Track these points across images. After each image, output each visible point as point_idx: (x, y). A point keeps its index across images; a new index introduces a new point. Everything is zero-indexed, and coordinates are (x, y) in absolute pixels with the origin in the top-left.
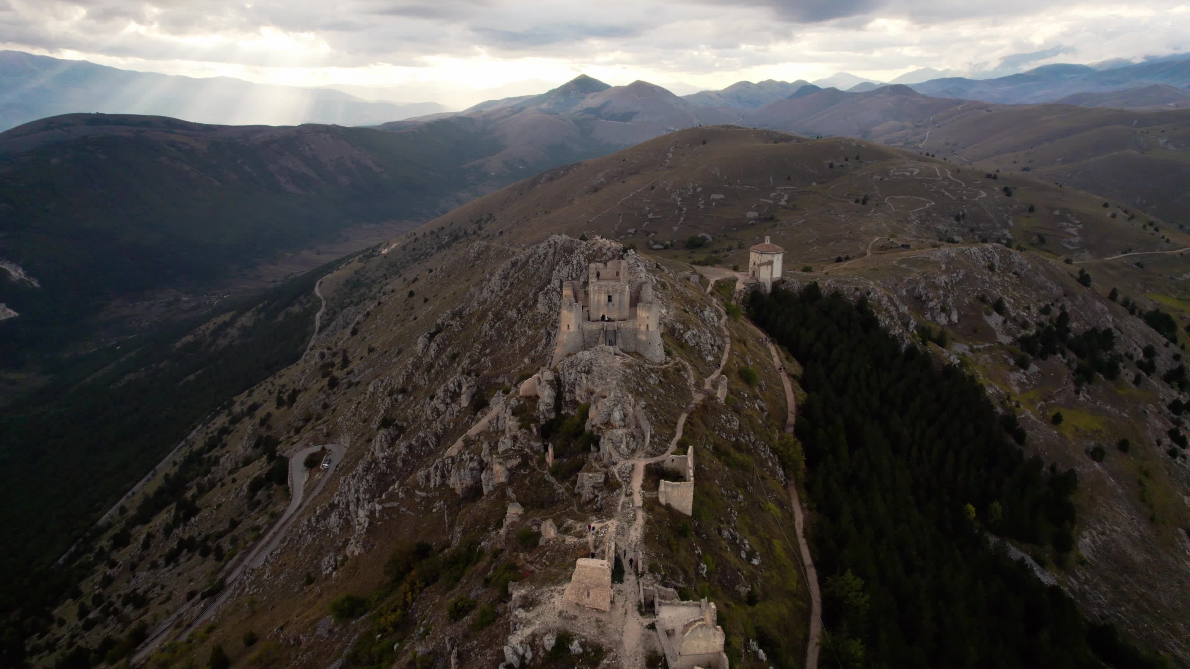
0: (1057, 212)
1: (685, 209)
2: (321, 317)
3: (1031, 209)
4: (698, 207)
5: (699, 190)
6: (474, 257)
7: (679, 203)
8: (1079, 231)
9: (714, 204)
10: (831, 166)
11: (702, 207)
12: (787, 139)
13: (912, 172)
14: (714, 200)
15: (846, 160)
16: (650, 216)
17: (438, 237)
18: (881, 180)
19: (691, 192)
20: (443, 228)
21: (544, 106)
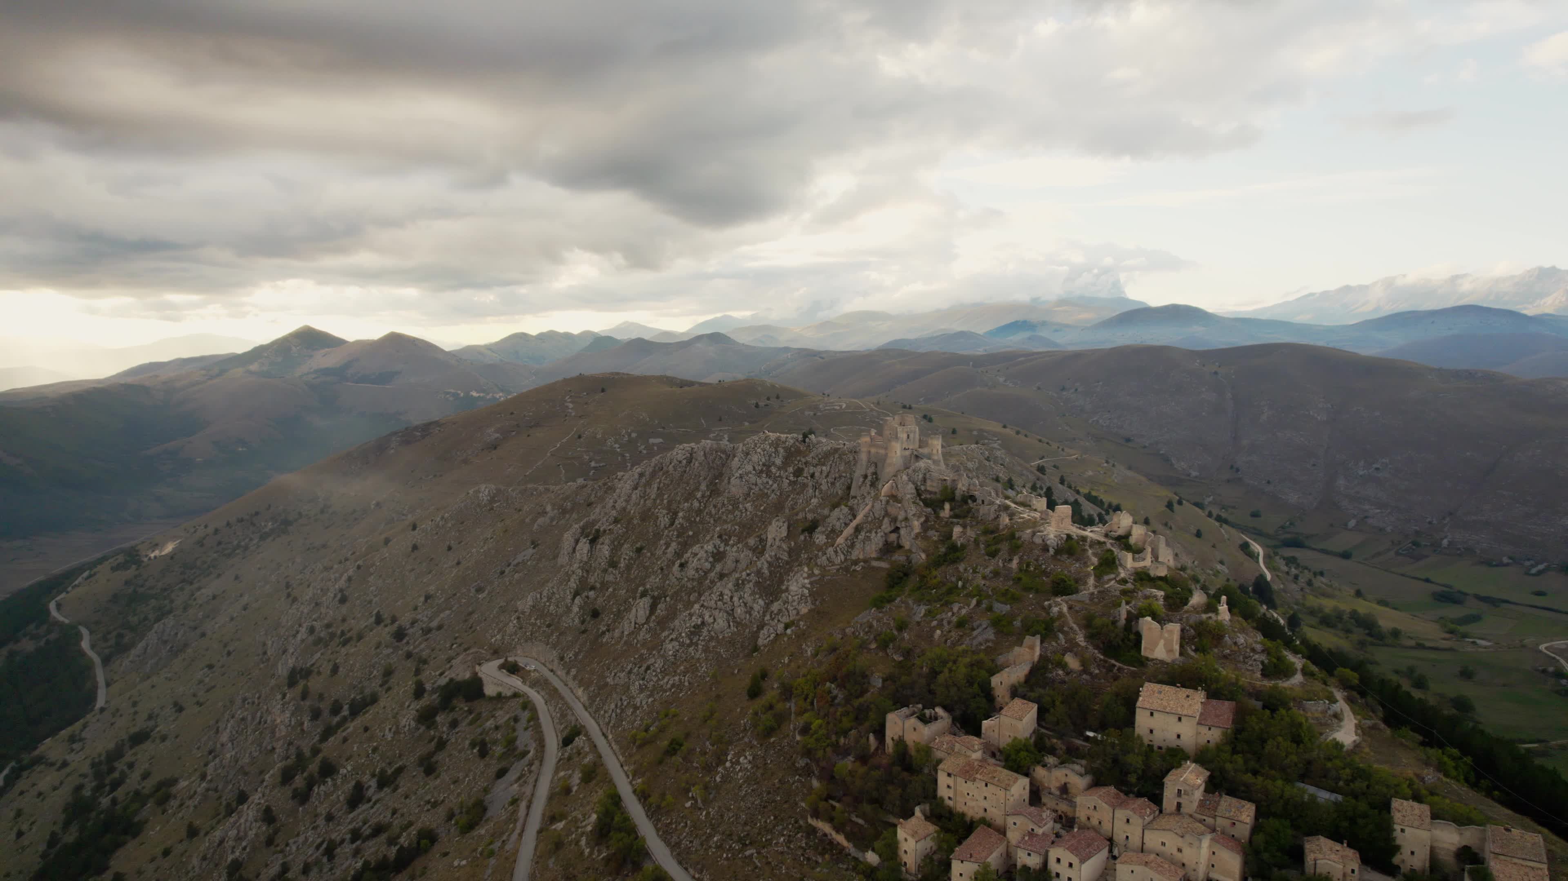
0: (975, 433)
1: (627, 455)
2: (93, 647)
3: (954, 432)
4: (641, 452)
5: (634, 435)
6: (488, 500)
7: (618, 450)
8: (999, 445)
9: (655, 448)
10: (757, 406)
11: (645, 452)
12: (691, 384)
13: (841, 406)
14: (654, 444)
15: (768, 399)
16: (593, 464)
17: (253, 524)
18: (815, 414)
19: (626, 438)
20: (257, 514)
21: (254, 367)
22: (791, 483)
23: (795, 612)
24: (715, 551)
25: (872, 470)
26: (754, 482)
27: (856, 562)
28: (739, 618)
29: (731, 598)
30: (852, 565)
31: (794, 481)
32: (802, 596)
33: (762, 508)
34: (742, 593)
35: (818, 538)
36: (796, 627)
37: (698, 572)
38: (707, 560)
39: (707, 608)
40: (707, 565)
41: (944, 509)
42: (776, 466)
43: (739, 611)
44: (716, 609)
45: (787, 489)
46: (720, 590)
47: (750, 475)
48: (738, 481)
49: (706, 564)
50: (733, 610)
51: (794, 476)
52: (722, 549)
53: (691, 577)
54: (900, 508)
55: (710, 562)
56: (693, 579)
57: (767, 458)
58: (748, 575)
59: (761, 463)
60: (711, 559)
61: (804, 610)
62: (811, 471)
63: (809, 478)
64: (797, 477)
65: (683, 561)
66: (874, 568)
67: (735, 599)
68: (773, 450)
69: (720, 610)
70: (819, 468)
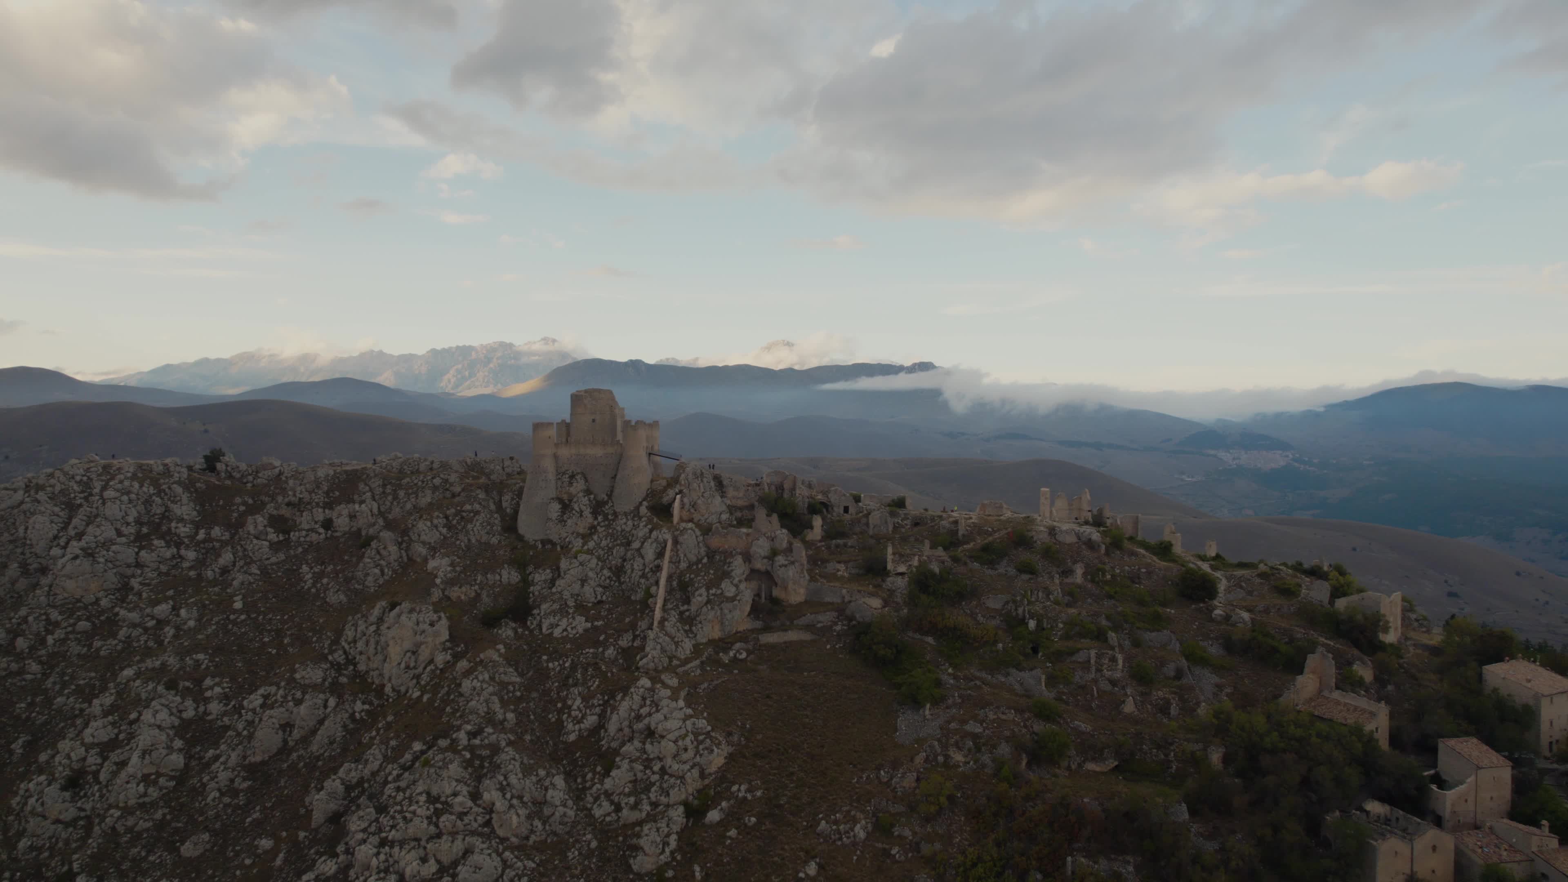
22: (275, 547)
23: (696, 772)
24: (177, 722)
25: (579, 485)
26: (131, 560)
27: (722, 644)
28: (516, 836)
29: (475, 796)
30: (717, 653)
31: (280, 542)
32: (696, 734)
33: (238, 605)
34: (501, 778)
35: (552, 626)
36: (729, 800)
37: (155, 783)
38: (170, 748)
39: (402, 843)
40: (177, 760)
41: (812, 528)
42: (181, 520)
43: (515, 819)
44: (439, 835)
45: (274, 560)
46: (420, 789)
47: (114, 548)
48: (86, 564)
49: (174, 757)
50: (488, 823)
51: (278, 531)
52: (190, 714)
53: (132, 802)
54: (748, 535)
55: (180, 750)
56: (142, 806)
57: (141, 508)
58: (472, 735)
59: (130, 519)
60: (178, 743)
61: (717, 760)
62: (321, 517)
63: (321, 530)
64: (287, 532)
65: (62, 773)
66: (772, 647)
67: (490, 794)
68: (152, 490)
69: (453, 834)
70: (343, 509)
